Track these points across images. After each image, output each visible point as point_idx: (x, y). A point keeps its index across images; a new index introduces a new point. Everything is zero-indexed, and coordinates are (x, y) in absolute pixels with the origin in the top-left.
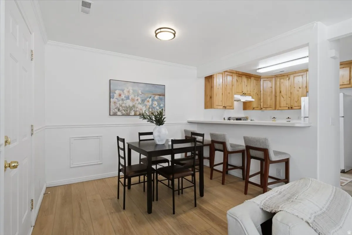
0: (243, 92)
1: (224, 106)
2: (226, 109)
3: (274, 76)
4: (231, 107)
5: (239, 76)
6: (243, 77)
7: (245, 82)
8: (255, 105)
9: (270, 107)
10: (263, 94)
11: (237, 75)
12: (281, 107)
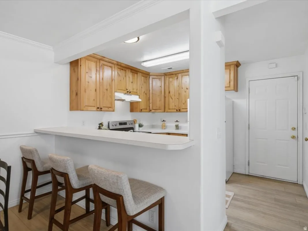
0: (127, 90)
1: (98, 106)
2: (101, 111)
3: (163, 74)
4: (111, 108)
5: (122, 69)
6: (127, 71)
7: (130, 77)
8: (142, 106)
9: (159, 109)
10: (152, 93)
11: (119, 67)
12: (169, 109)
